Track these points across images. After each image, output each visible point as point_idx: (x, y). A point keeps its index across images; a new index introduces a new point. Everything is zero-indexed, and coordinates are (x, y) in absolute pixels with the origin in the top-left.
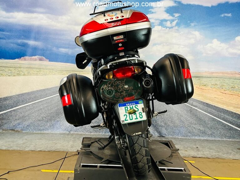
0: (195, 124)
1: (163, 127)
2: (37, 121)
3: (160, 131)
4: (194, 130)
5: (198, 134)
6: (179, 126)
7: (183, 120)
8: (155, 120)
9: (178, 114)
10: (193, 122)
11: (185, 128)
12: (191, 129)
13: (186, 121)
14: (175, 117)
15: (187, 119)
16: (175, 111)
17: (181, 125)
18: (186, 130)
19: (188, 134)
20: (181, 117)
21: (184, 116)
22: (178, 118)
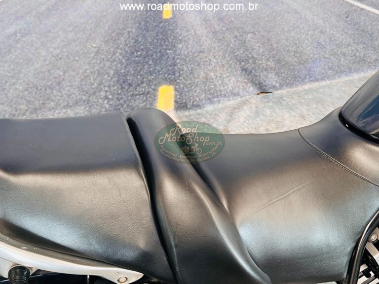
0: (349, 45)
1: (271, 69)
3: (262, 81)
4: (342, 59)
5: (348, 68)
6: (311, 58)
7: (323, 43)
8: (253, 57)
10: (344, 42)
11: (324, 60)
12: (336, 60)
13: (329, 44)
14: (307, 38)
15: (334, 36)
16: (309, 24)
17: (315, 56)
18: (325, 63)
19: (327, 73)
20: (320, 35)
21: (328, 31)
22: (312, 40)
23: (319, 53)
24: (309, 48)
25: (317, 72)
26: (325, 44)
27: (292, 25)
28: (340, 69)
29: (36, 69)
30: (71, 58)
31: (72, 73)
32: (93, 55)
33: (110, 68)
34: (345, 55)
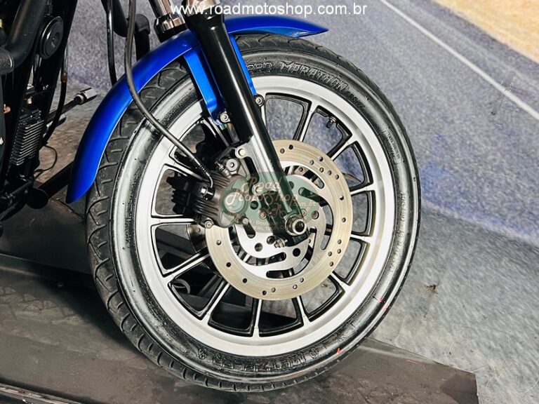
0: (499, 168)
4: (487, 190)
5: (498, 212)
6: (427, 157)
7: (449, 141)
9: (433, 109)
10: (490, 157)
11: (452, 172)
12: (474, 185)
13: (461, 148)
14: (419, 117)
15: (471, 139)
16: (422, 94)
17: (434, 156)
18: (452, 179)
19: (456, 198)
20: (442, 123)
21: (457, 122)
22: (428, 125)
23: (442, 156)
24: (423, 137)
25: (437, 186)
26: (452, 144)
27: (391, 82)
28: (483, 207)
34: (491, 183)
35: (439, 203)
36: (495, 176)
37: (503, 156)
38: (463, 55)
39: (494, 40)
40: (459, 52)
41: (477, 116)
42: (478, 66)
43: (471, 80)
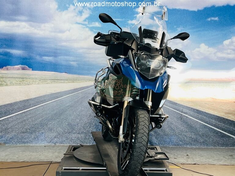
0: (186, 132)
1: (153, 135)
2: (21, 133)
5: (189, 143)
6: (170, 134)
7: (174, 128)
10: (184, 130)
11: (176, 136)
12: (182, 138)
13: (177, 129)
15: (178, 127)
18: (177, 138)
19: (179, 142)
20: (171, 124)
21: (174, 123)
23: (173, 133)
24: (168, 129)
25: (174, 141)
28: (186, 143)
29: (72, 118)
30: (82, 116)
31: (82, 121)
32: (88, 116)
33: (93, 122)
34: (186, 136)
35: (176, 145)
36: (186, 134)
37: (186, 129)
38: (171, 108)
39: (177, 103)
40: (170, 107)
41: (178, 121)
42: (175, 109)
43: (174, 113)
